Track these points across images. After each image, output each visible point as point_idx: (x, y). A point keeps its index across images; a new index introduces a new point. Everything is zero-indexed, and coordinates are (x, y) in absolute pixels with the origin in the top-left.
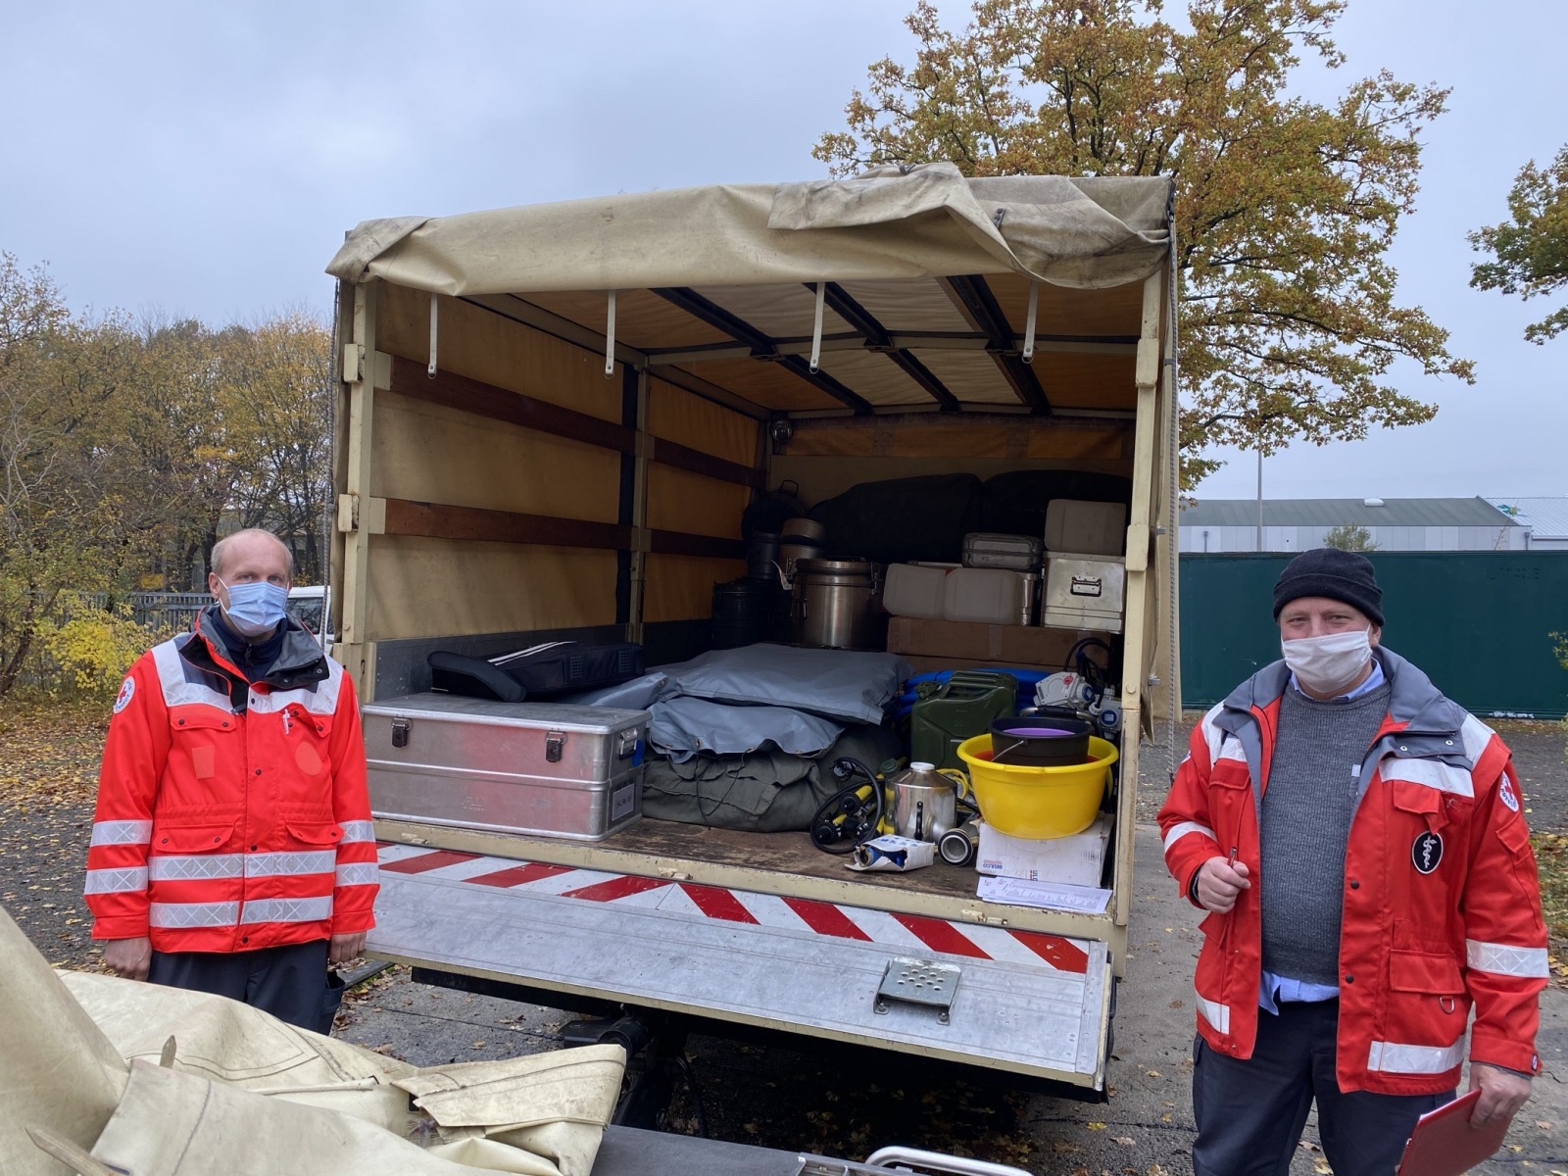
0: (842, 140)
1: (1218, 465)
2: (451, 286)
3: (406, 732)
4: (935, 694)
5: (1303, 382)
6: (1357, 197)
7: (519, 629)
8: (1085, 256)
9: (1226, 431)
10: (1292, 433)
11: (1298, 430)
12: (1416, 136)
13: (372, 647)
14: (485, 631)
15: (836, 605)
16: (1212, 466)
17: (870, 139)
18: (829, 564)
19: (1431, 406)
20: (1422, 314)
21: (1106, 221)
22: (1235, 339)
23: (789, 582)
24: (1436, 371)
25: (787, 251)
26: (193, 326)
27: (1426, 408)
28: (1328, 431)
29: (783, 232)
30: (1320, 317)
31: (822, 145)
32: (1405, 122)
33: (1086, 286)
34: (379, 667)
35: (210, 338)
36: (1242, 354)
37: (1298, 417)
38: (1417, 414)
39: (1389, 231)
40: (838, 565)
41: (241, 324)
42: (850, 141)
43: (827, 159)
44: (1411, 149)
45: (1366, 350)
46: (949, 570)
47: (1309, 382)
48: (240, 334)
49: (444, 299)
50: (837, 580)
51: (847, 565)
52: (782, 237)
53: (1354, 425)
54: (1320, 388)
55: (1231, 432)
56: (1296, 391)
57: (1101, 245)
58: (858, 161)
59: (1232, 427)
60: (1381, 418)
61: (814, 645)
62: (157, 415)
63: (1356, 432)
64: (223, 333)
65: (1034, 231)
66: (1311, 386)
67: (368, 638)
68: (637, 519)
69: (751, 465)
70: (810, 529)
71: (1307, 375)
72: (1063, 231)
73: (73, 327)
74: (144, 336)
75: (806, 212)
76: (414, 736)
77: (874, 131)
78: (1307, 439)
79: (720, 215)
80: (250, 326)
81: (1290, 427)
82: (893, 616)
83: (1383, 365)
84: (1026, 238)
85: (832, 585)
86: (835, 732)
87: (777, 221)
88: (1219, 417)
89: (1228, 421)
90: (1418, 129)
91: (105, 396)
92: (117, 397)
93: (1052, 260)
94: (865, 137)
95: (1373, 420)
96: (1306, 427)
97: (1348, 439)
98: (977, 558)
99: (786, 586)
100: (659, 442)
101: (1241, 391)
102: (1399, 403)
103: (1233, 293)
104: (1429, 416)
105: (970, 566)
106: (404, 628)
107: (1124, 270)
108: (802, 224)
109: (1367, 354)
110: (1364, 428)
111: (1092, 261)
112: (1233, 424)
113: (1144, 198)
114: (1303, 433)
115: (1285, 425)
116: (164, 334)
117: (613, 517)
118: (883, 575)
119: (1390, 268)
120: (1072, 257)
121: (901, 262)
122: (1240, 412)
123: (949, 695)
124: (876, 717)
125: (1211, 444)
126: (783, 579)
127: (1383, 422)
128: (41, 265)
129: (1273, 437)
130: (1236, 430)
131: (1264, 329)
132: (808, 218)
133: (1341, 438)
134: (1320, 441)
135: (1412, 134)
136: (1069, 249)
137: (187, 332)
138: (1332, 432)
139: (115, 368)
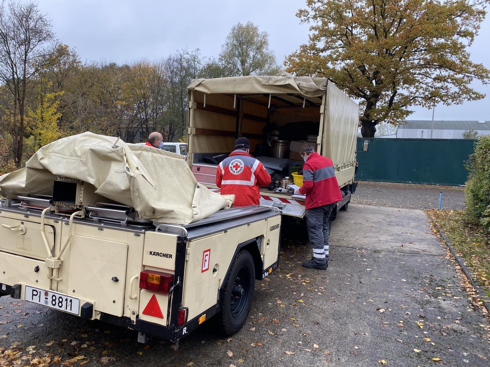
0: (305, 12)
1: (413, 112)
2: (208, 92)
3: (199, 168)
4: (293, 166)
5: (445, 86)
6: (461, 30)
7: (216, 152)
8: (312, 92)
9: (417, 101)
10: (438, 102)
11: (440, 101)
12: (485, 9)
13: (193, 154)
14: (210, 152)
15: (280, 149)
16: (411, 112)
17: (313, 10)
18: (279, 141)
19: (484, 94)
20: (482, 66)
21: (315, 86)
22: (423, 73)
23: (271, 144)
24: (486, 83)
25: (265, 88)
26: (114, 64)
27: (482, 95)
28: (451, 102)
29: (264, 85)
30: (450, 66)
31: (298, 13)
32: (481, 5)
33: (313, 96)
34: (194, 158)
35: (119, 68)
36: (426, 77)
37: (441, 98)
38: (479, 97)
39: (472, 40)
40: (281, 141)
41: (127, 64)
42: (307, 12)
43: (300, 17)
44: (483, 13)
45: (464, 77)
46: (303, 142)
47: (447, 86)
48: (127, 67)
49: (206, 94)
50: (280, 144)
51: (282, 141)
52: (264, 86)
53: (459, 100)
54: (451, 88)
55: (419, 102)
56: (443, 89)
57: (314, 90)
58: (309, 18)
59: (419, 100)
60: (467, 98)
61: (275, 157)
62: (105, 92)
63: (460, 102)
64: (122, 67)
65: (304, 87)
66: (448, 87)
67: (193, 152)
68: (239, 131)
69: (266, 117)
70: (277, 133)
71: (446, 84)
72: (309, 88)
73: (82, 66)
74: (101, 68)
75: (268, 82)
76: (200, 169)
77: (315, 8)
78: (444, 104)
79: (254, 81)
80: (130, 65)
81: (438, 100)
82: (291, 152)
83: (470, 81)
84: (303, 88)
85: (279, 145)
86: (273, 172)
87: (263, 83)
88: (416, 97)
89: (418, 98)
90: (486, 7)
91: (92, 86)
92: (94, 87)
93: (307, 92)
94: (312, 10)
95: (464, 98)
96: (443, 100)
97: (457, 104)
98: (309, 140)
99: (270, 145)
100: (244, 114)
101: (423, 89)
102: (474, 93)
103: (423, 59)
104: (483, 97)
105: (308, 142)
106: (198, 151)
107: (319, 94)
108: (267, 84)
109: (464, 78)
110: (462, 101)
111: (313, 93)
112: (420, 99)
113: (323, 82)
114: (442, 102)
115: (436, 100)
116: (106, 67)
117: (235, 131)
118: (290, 144)
119: (468, 53)
120: (310, 92)
121: (283, 91)
122: (422, 96)
123: (296, 166)
124: (281, 169)
125: (413, 105)
126: (269, 144)
127: (467, 99)
128: (74, 48)
129: (432, 104)
130: (421, 101)
131: (433, 69)
132: (268, 83)
133: (455, 104)
134: (448, 104)
135: (484, 8)
136: (309, 91)
137: (113, 66)
138: (452, 102)
139: (94, 78)
